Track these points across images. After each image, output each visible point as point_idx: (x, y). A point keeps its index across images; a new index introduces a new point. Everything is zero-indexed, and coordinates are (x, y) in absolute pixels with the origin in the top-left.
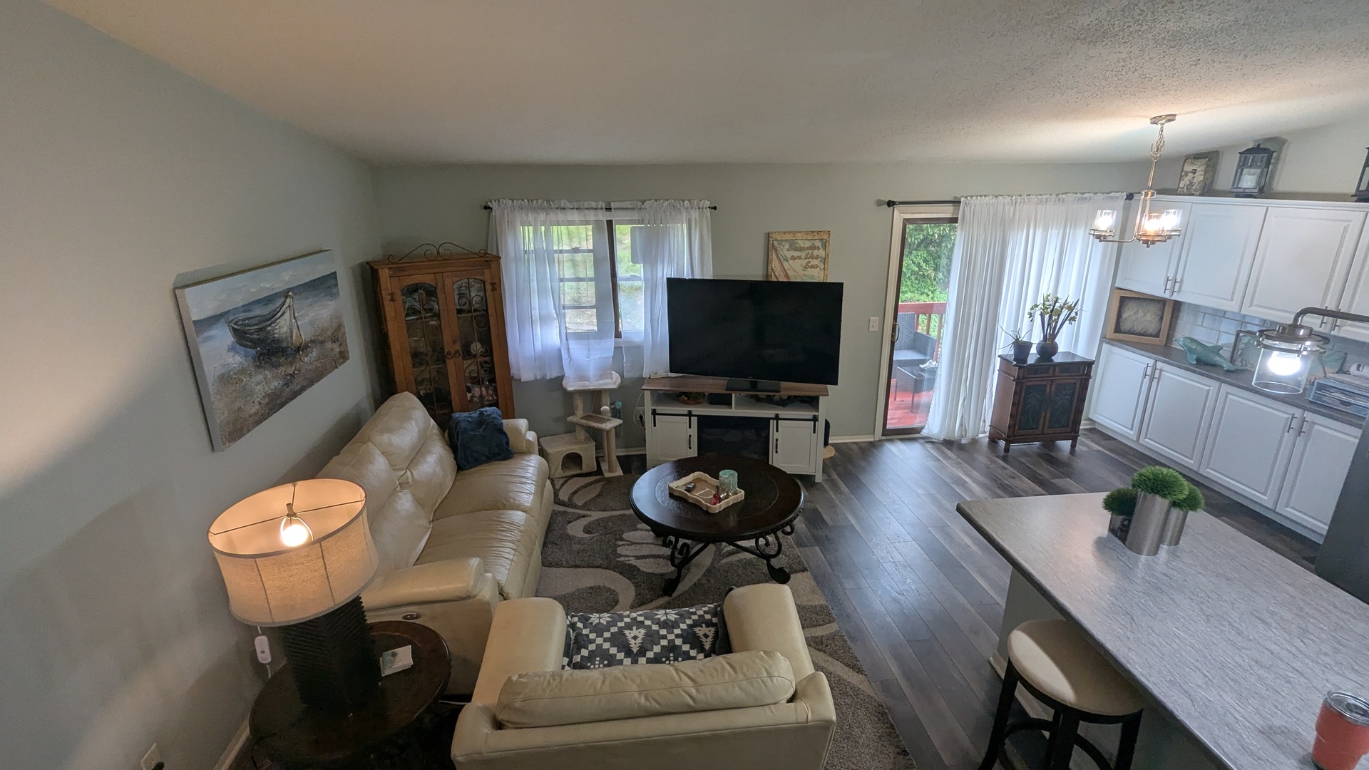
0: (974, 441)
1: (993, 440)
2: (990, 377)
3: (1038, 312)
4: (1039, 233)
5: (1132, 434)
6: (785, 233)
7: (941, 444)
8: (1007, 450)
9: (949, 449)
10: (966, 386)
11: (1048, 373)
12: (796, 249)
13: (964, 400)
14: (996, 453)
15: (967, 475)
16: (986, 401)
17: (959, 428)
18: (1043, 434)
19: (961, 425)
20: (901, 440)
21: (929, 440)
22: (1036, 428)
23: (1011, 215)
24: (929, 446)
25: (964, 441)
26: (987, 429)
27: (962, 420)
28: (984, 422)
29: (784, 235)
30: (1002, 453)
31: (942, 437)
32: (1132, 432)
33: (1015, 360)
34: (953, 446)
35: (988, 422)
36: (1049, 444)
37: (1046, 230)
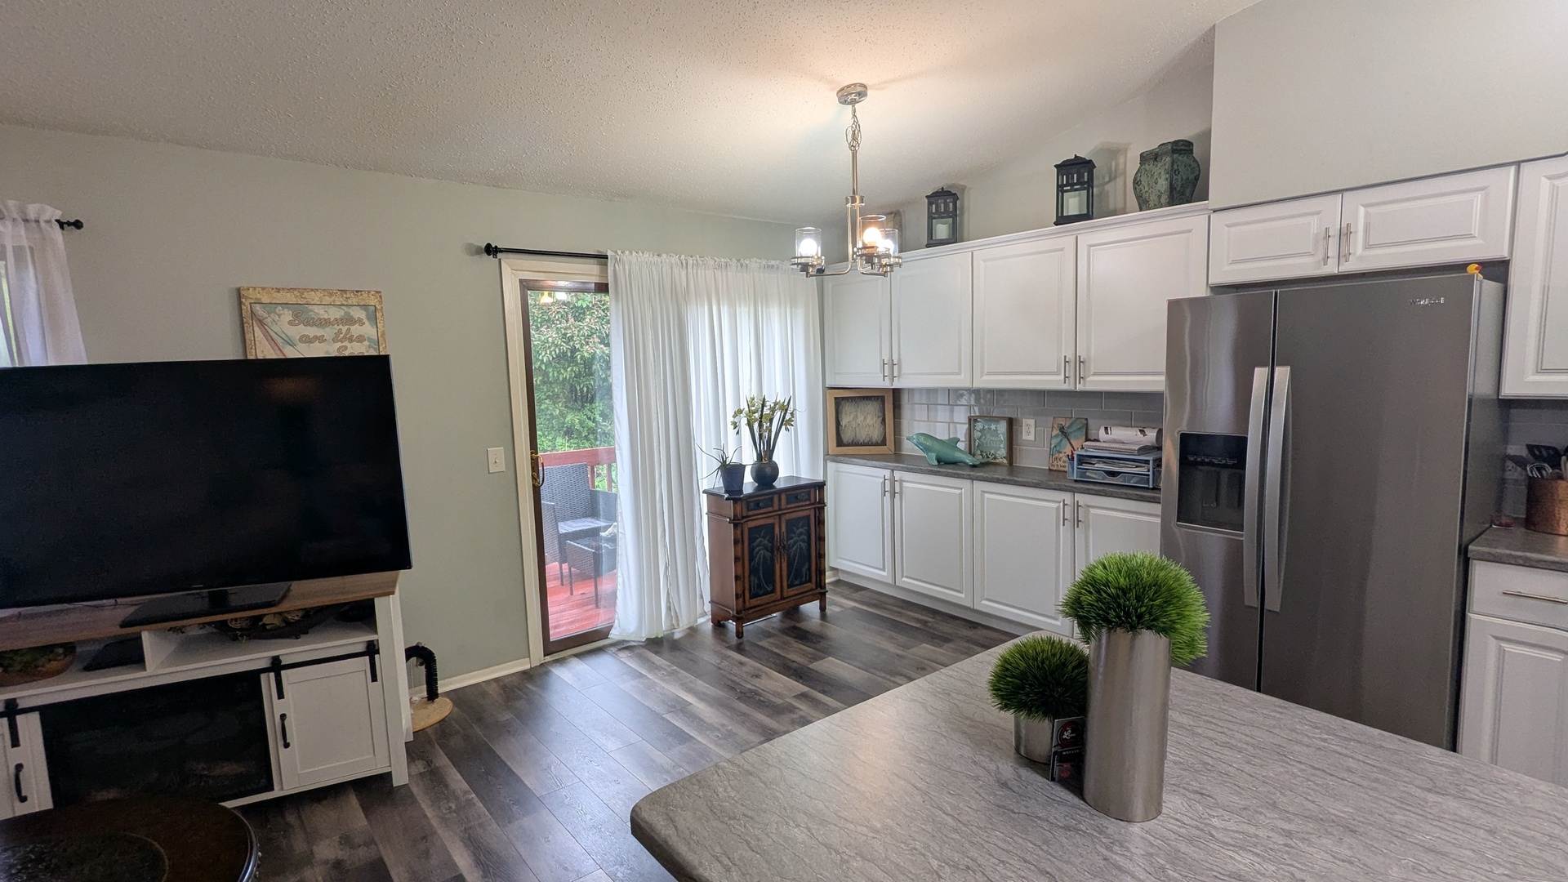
0: (693, 631)
1: (719, 625)
2: (697, 526)
3: (744, 421)
4: (725, 309)
5: (884, 575)
6: (278, 290)
7: (643, 647)
8: (740, 634)
9: (656, 653)
10: (665, 546)
11: (772, 506)
12: (310, 322)
13: (666, 568)
14: (727, 642)
15: (690, 690)
16: (699, 565)
17: (666, 614)
18: (782, 598)
19: (669, 608)
20: (577, 656)
21: (624, 646)
22: (773, 591)
23: (684, 284)
24: (623, 655)
25: (677, 636)
26: (708, 608)
27: (668, 601)
28: (702, 597)
29: (275, 295)
30: (734, 640)
31: (643, 636)
32: (885, 574)
33: (726, 492)
34: (662, 645)
35: (707, 597)
36: (792, 613)
37: (732, 306)
